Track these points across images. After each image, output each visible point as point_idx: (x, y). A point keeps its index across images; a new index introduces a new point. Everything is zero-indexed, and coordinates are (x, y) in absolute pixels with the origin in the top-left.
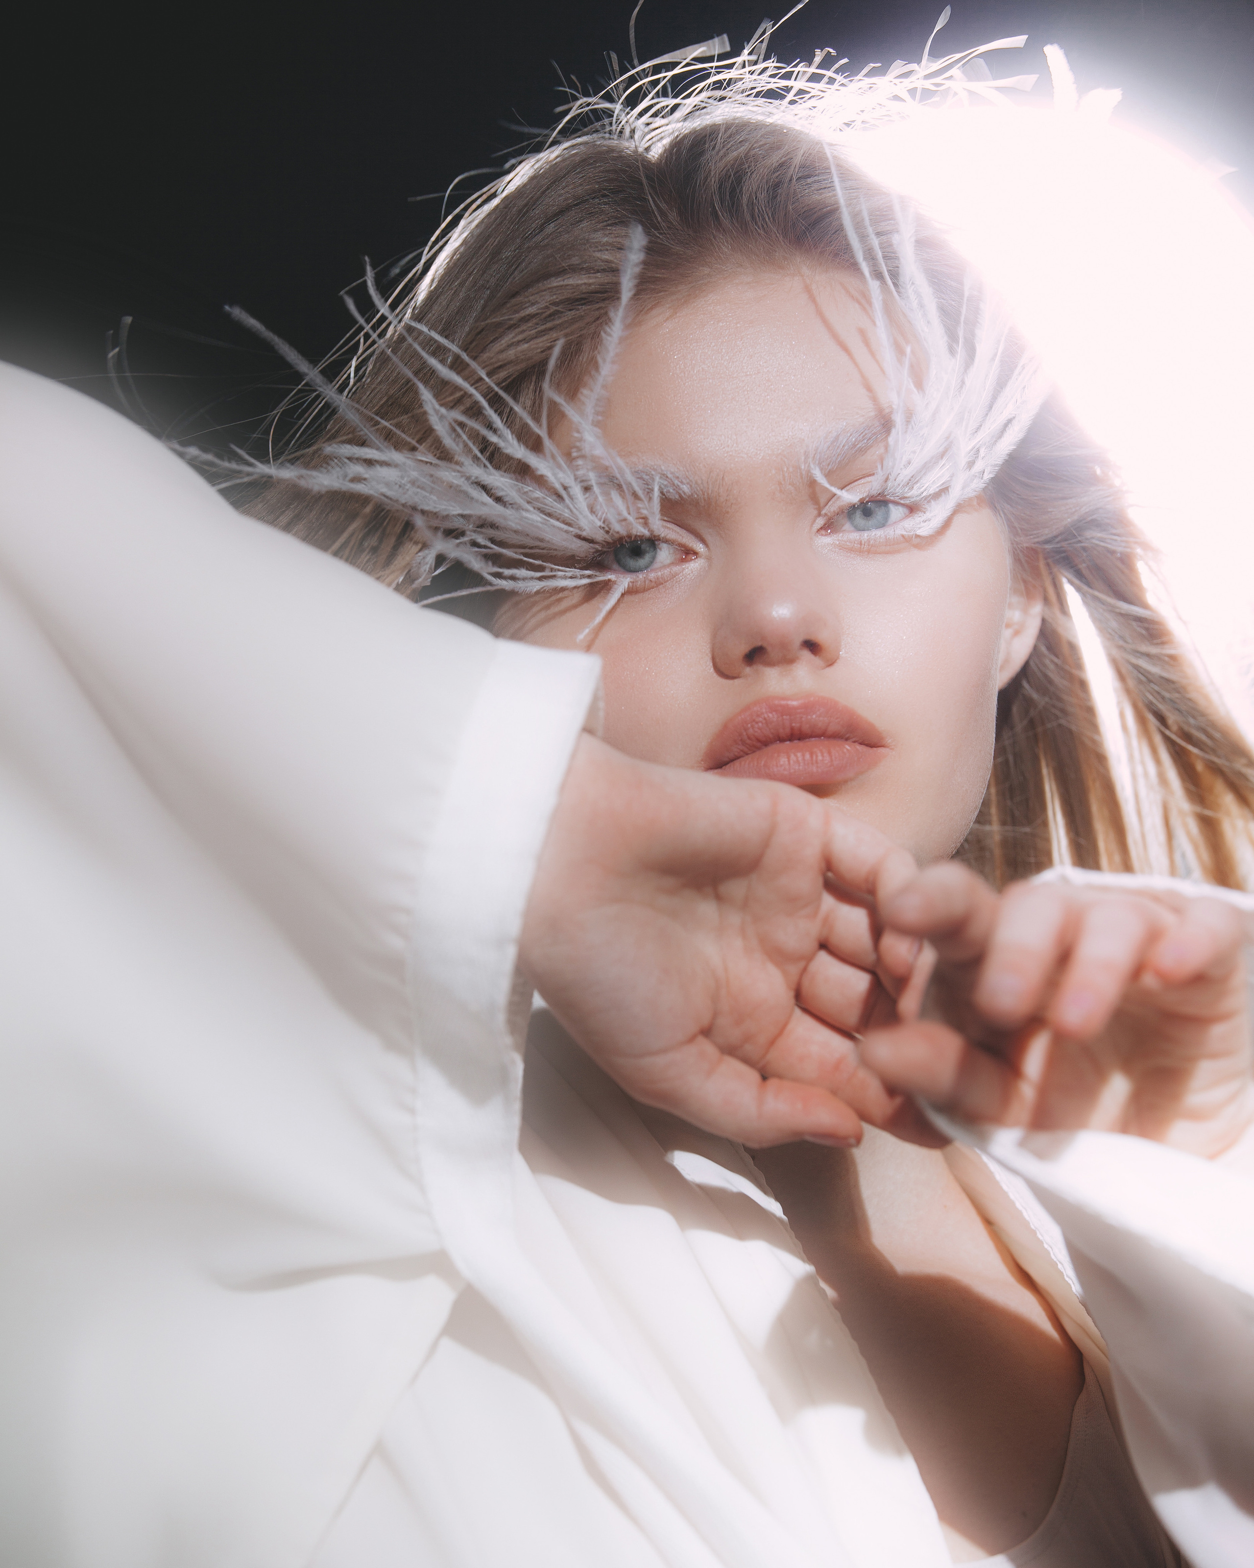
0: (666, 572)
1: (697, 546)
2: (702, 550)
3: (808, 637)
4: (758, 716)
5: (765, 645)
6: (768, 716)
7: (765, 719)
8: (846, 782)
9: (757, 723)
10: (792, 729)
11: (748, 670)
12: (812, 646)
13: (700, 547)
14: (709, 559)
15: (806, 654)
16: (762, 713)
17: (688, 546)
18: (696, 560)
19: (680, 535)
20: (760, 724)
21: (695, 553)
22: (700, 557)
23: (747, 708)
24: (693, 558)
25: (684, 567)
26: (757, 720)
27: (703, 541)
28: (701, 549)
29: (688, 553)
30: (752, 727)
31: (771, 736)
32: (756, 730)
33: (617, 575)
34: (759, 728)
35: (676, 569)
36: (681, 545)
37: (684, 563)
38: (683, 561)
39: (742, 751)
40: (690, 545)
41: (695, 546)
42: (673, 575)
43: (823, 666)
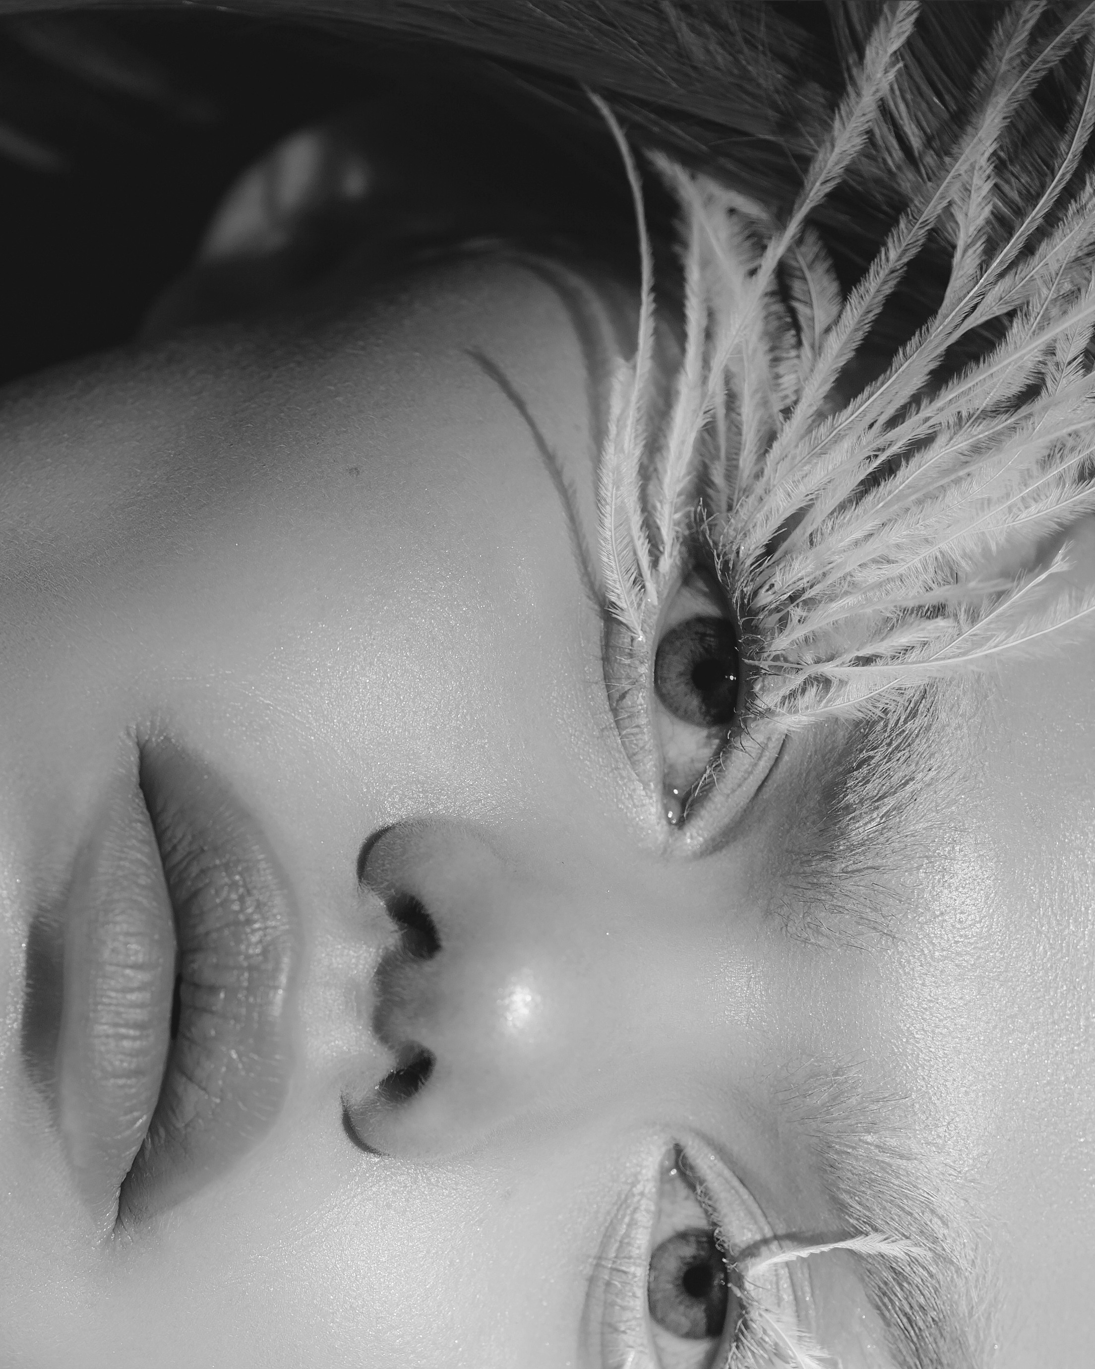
0: (646, 738)
1: (701, 829)
2: (689, 841)
3: (438, 1069)
4: (259, 906)
5: (440, 957)
6: (254, 931)
7: (249, 922)
8: (54, 1104)
9: (241, 899)
10: (213, 989)
13: (695, 837)
14: (666, 853)
16: (265, 919)
17: (702, 806)
18: (664, 822)
19: (733, 791)
20: (236, 907)
21: (681, 823)
22: (671, 834)
23: (285, 882)
24: (670, 815)
25: (652, 785)
26: (249, 901)
28: (692, 837)
30: (234, 885)
31: (201, 930)
32: (224, 893)
33: (658, 611)
34: (226, 902)
35: (650, 765)
36: (709, 787)
37: (660, 786)
38: (667, 789)
39: (174, 848)
40: (703, 812)
41: (701, 826)
42: (634, 754)
43: (353, 1101)
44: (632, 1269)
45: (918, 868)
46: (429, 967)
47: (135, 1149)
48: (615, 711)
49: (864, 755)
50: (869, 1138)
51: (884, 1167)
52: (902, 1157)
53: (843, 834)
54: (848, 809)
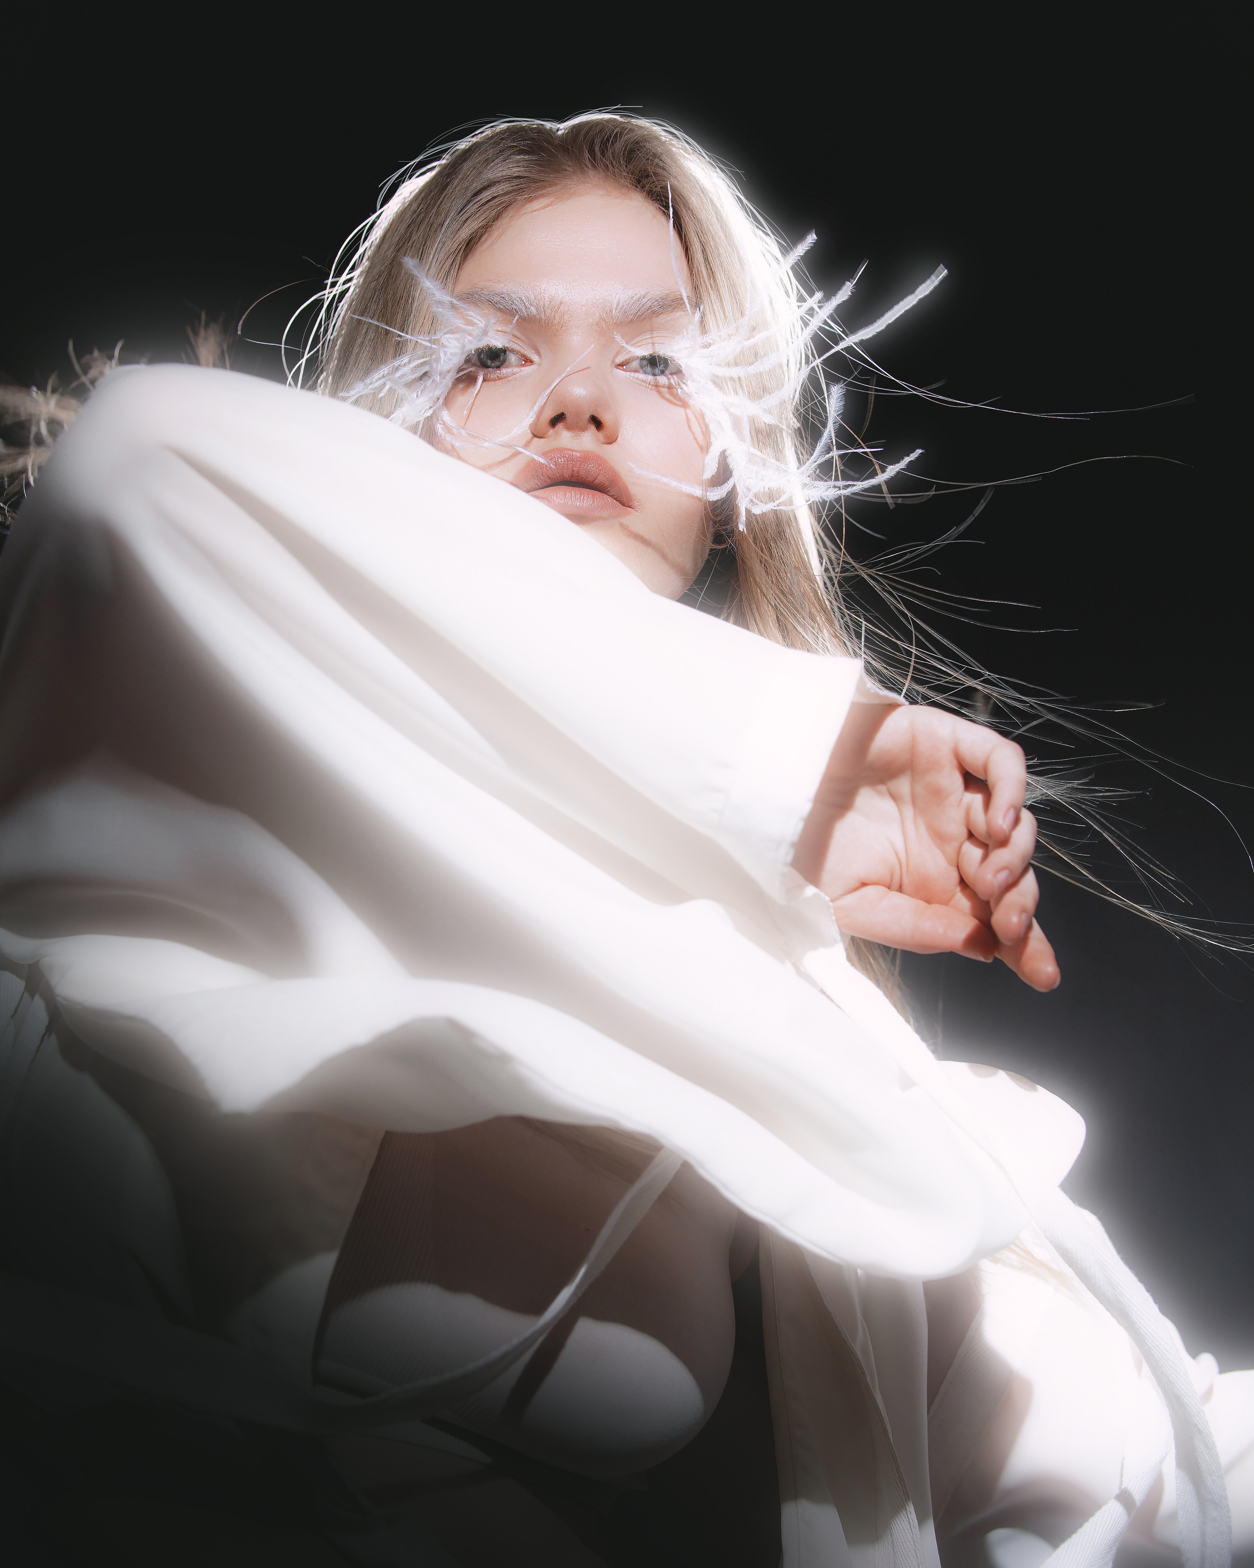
2: (537, 360)
3: (594, 413)
5: (565, 412)
11: (551, 431)
12: (596, 422)
13: (535, 358)
14: (540, 365)
15: (593, 428)
17: (527, 357)
18: (531, 366)
19: (525, 348)
21: (532, 362)
22: (535, 364)
25: (523, 368)
27: (538, 353)
29: (528, 361)
35: (517, 369)
36: (523, 356)
38: (523, 365)
40: (529, 356)
41: (532, 356)
42: (515, 373)
43: (604, 441)
44: (649, 380)
45: (544, 296)
46: (567, 415)
47: (614, 500)
48: (502, 379)
49: (514, 311)
50: (614, 312)
51: (621, 308)
52: (619, 304)
53: (534, 316)
54: (528, 315)
